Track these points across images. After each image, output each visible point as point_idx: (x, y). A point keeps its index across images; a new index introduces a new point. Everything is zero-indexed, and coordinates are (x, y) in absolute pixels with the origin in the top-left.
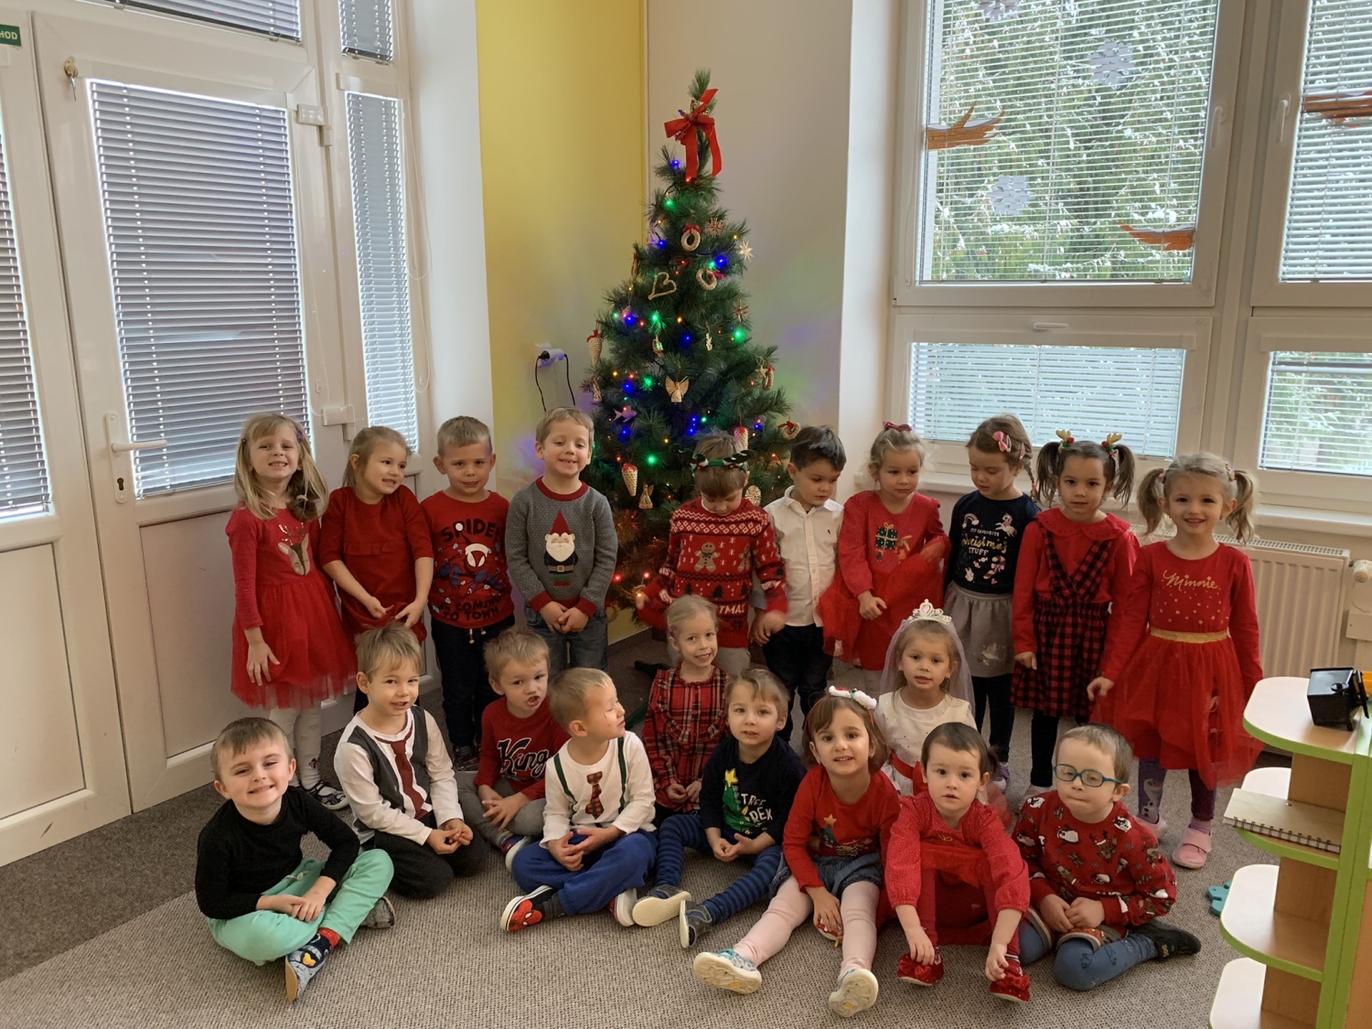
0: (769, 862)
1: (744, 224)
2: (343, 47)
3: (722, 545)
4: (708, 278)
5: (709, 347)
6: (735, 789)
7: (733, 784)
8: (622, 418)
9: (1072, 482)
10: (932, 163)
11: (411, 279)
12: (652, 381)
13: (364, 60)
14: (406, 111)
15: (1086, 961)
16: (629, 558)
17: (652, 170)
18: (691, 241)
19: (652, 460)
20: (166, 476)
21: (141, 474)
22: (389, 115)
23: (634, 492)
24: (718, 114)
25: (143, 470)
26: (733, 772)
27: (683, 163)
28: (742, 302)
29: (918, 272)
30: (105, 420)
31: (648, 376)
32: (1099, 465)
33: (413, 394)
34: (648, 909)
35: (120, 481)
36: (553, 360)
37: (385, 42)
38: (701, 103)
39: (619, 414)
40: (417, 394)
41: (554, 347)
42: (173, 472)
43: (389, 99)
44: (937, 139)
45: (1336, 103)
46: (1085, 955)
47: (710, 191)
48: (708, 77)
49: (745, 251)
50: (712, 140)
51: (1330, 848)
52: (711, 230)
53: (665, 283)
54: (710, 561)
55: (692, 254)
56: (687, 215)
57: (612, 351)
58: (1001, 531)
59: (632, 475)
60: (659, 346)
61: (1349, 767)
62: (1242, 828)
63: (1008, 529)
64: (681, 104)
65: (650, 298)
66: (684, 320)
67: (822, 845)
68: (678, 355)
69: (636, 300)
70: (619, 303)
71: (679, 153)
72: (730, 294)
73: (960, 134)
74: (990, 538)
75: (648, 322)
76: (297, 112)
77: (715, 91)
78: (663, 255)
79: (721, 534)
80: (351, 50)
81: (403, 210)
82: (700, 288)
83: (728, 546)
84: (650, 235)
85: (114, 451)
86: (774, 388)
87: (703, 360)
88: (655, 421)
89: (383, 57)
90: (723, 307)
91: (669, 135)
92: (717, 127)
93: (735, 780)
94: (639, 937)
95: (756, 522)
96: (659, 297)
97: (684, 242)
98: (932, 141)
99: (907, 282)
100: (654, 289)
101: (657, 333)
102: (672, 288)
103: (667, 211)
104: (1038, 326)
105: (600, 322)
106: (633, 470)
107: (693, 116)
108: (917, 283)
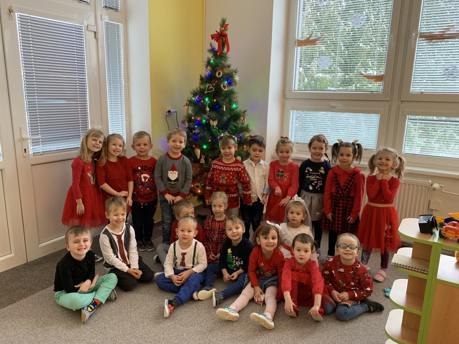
0: (242, 279)
1: (237, 69)
2: (103, 6)
3: (228, 175)
4: (225, 87)
5: (225, 109)
6: (231, 255)
7: (230, 253)
8: (195, 133)
9: (342, 155)
10: (298, 51)
11: (124, 85)
12: (206, 120)
13: (110, 10)
14: (124, 28)
15: (346, 311)
16: (197, 179)
17: (206, 50)
18: (219, 74)
19: (205, 147)
20: (40, 148)
21: (32, 148)
22: (118, 29)
23: (199, 157)
24: (229, 32)
25: (33, 146)
26: (230, 249)
27: (217, 48)
28: (236, 95)
29: (293, 87)
30: (20, 129)
31: (204, 119)
32: (351, 149)
33: (125, 123)
34: (202, 294)
35: (25, 150)
36: (172, 113)
37: (117, 4)
38: (223, 29)
39: (194, 131)
40: (126, 124)
41: (172, 109)
42: (43, 147)
43: (118, 24)
44: (301, 43)
45: (430, 35)
46: (345, 309)
47: (226, 58)
48: (226, 19)
49: (237, 78)
50: (227, 41)
51: (425, 272)
52: (226, 71)
53: (210, 88)
54: (224, 180)
55: (220, 79)
56: (218, 66)
57: (192, 110)
58: (321, 173)
59: (198, 152)
60: (208, 109)
61: (431, 246)
62: (397, 266)
63: (323, 172)
64: (216, 28)
65: (205, 93)
66: (216, 100)
67: (260, 273)
68: (214, 112)
69: (200, 93)
70: (195, 94)
71: (216, 45)
72: (232, 92)
73: (308, 42)
74: (317, 175)
75: (204, 101)
76: (87, 27)
77: (228, 24)
78: (210, 78)
79: (227, 171)
80: (106, 7)
81: (122, 61)
82: (222, 90)
83: (230, 175)
84: (205, 72)
85: (23, 140)
86: (246, 124)
87: (222, 114)
88: (206, 134)
89: (116, 10)
90: (229, 96)
91: (212, 39)
92: (228, 36)
93: (231, 252)
94: (199, 303)
95: (239, 167)
96: (208, 93)
97: (217, 74)
98: (299, 44)
99: (290, 90)
100: (206, 90)
101: (207, 105)
102: (212, 89)
103: (211, 64)
104: (332, 106)
105: (188, 101)
106: (198, 150)
107: (220, 33)
108: (293, 91)
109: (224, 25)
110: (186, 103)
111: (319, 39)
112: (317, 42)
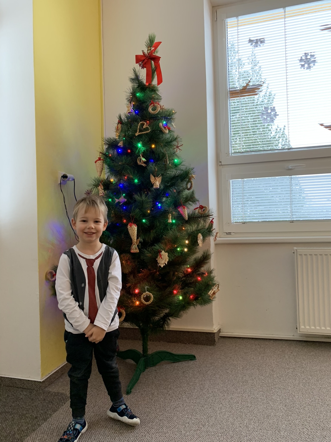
4: (164, 128)
5: (168, 163)
18: (154, 109)
19: (144, 221)
29: (230, 150)
36: (69, 179)
38: (153, 48)
48: (155, 37)
50: (158, 68)
55: (154, 116)
60: (144, 159)
65: (137, 134)
66: (155, 146)
73: (246, 91)
75: (134, 148)
77: (161, 42)
91: (136, 63)
92: (161, 61)
96: (142, 135)
97: (150, 110)
98: (232, 95)
99: (226, 154)
100: (138, 130)
101: (141, 153)
102: (148, 130)
103: (137, 98)
104: (291, 167)
105: (102, 153)
106: (135, 226)
107: (148, 55)
108: (230, 154)
110: (99, 157)
111: (260, 87)
112: (256, 91)
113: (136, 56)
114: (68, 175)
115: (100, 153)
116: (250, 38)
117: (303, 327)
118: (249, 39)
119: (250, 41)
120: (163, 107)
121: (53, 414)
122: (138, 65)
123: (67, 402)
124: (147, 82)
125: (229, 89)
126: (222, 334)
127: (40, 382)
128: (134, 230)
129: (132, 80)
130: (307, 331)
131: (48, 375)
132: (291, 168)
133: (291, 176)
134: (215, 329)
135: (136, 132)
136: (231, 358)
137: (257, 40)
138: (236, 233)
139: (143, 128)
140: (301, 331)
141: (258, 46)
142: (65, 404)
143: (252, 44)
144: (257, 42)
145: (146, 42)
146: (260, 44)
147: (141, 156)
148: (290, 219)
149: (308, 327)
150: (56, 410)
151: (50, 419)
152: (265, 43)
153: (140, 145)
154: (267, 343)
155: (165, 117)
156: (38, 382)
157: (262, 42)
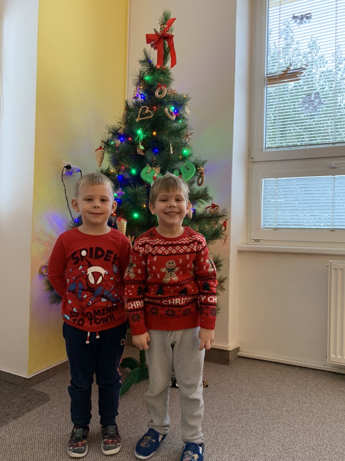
4: (171, 113)
5: (172, 152)
18: (160, 93)
19: (136, 215)
29: (264, 144)
36: (73, 169)
38: (166, 26)
44: (273, 80)
48: (170, 13)
49: (188, 111)
50: (172, 48)
52: (170, 93)
55: (161, 100)
57: (110, 162)
60: (142, 147)
65: (137, 120)
66: (157, 134)
68: (154, 153)
72: (182, 127)
73: (285, 77)
75: (135, 137)
77: (175, 19)
91: (147, 43)
92: (175, 39)
96: (143, 121)
97: (156, 94)
98: (270, 82)
99: (259, 149)
100: (139, 116)
101: (140, 141)
102: (150, 115)
103: (145, 82)
104: (334, 164)
105: (103, 142)
106: (124, 221)
107: (161, 34)
108: (264, 150)
109: (167, 21)
110: (100, 146)
111: (303, 71)
112: (298, 76)
113: (147, 35)
114: (72, 166)
115: (102, 141)
116: (294, 14)
117: (333, 356)
118: (293, 16)
119: (294, 17)
120: (175, 92)
121: (26, 413)
122: (149, 45)
123: (45, 403)
124: (158, 64)
125: (267, 74)
126: (240, 354)
127: (26, 379)
128: (123, 225)
129: (142, 62)
130: (338, 362)
131: (37, 373)
132: (334, 166)
133: (334, 176)
134: (231, 346)
135: (137, 118)
136: (241, 381)
137: (302, 15)
138: (266, 240)
139: (144, 112)
140: (331, 360)
141: (303, 23)
142: (42, 405)
143: (296, 21)
144: (302, 18)
145: (160, 19)
146: (306, 21)
147: (140, 144)
148: (331, 227)
149: (339, 357)
150: (31, 410)
151: (21, 418)
152: (311, 18)
153: (139, 132)
154: (291, 369)
155: (173, 102)
156: (24, 378)
157: (307, 18)
